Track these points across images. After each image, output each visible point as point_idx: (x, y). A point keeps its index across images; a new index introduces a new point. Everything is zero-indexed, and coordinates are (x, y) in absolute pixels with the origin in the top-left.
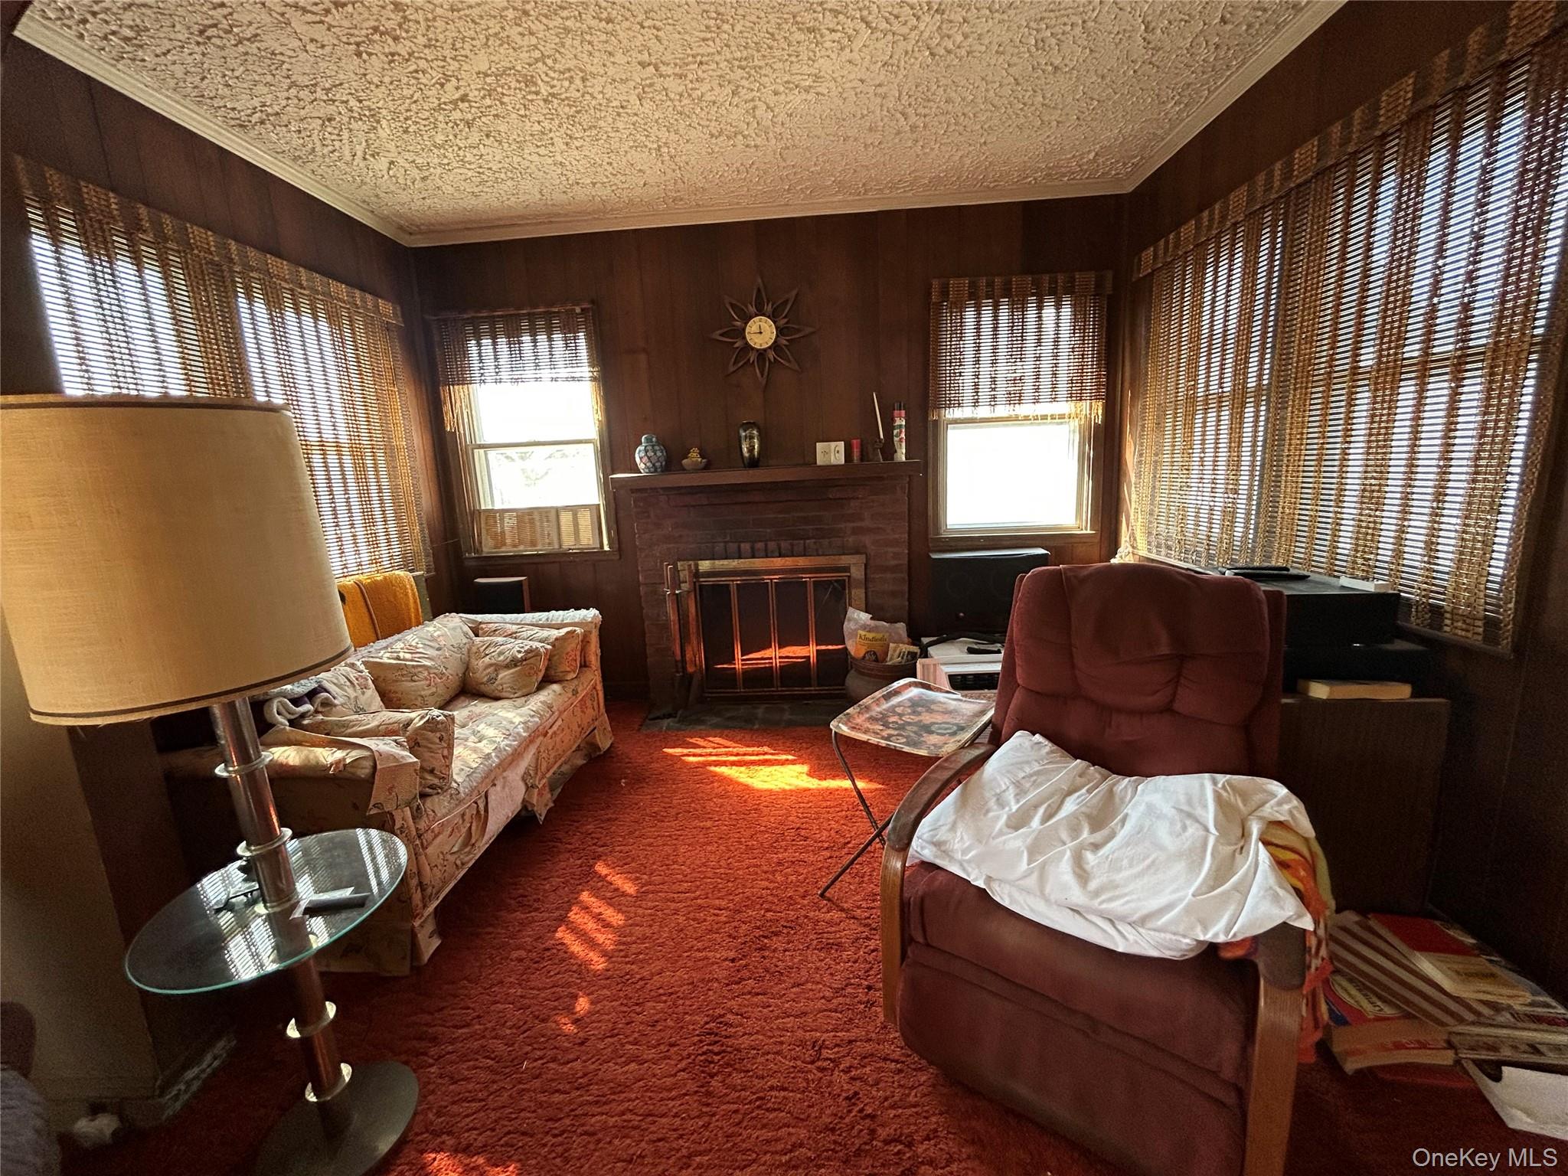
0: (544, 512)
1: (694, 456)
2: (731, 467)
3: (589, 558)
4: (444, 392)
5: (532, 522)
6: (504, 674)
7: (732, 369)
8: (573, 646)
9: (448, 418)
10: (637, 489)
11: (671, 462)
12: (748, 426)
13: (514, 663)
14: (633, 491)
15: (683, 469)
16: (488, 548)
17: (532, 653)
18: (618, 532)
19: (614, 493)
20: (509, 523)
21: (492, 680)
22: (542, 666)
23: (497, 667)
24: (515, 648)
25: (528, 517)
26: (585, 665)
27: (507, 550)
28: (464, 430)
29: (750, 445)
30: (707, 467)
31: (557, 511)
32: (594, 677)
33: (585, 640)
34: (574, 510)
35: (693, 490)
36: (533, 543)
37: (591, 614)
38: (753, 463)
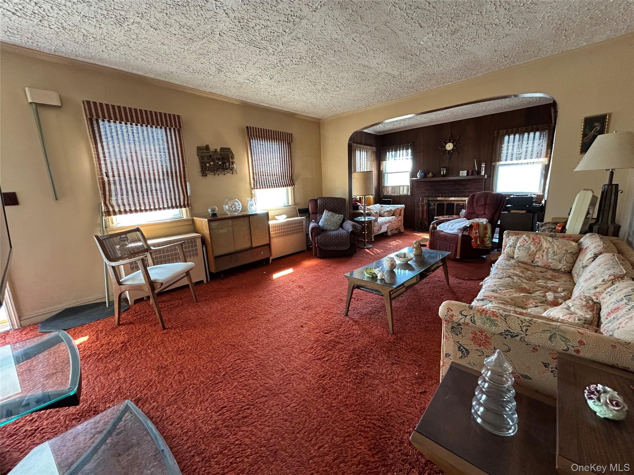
0: (397, 187)
1: (430, 174)
2: (439, 177)
3: (405, 196)
4: (381, 163)
5: (395, 188)
6: (386, 213)
7: (442, 155)
8: (398, 211)
9: (381, 168)
10: (417, 181)
11: (425, 176)
12: (444, 167)
13: (388, 211)
14: (416, 182)
15: (427, 177)
16: (385, 194)
17: (391, 210)
18: (412, 191)
19: (412, 182)
20: (390, 189)
21: (384, 214)
22: (392, 212)
23: (385, 212)
24: (388, 209)
25: (393, 188)
26: (400, 215)
27: (389, 194)
28: (384, 170)
29: (443, 172)
30: (433, 177)
31: (400, 186)
32: (401, 218)
33: (401, 210)
34: (403, 186)
35: (430, 182)
36: (394, 193)
37: (403, 206)
38: (444, 176)
